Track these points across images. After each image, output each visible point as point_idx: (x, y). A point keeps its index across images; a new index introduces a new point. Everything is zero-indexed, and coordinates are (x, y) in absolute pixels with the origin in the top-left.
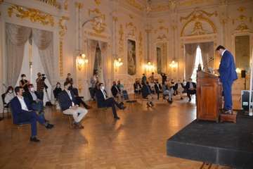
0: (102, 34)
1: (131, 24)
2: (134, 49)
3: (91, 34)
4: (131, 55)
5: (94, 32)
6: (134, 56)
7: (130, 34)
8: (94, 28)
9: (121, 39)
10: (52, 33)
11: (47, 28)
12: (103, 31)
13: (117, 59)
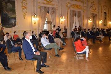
0: (96, 11)
1: (105, 6)
2: (106, 16)
3: (92, 11)
4: (105, 18)
5: (93, 10)
6: (106, 19)
7: (104, 10)
8: (93, 9)
9: (101, 12)
10: (81, 12)
11: (80, 10)
12: (96, 10)
13: (101, 20)
